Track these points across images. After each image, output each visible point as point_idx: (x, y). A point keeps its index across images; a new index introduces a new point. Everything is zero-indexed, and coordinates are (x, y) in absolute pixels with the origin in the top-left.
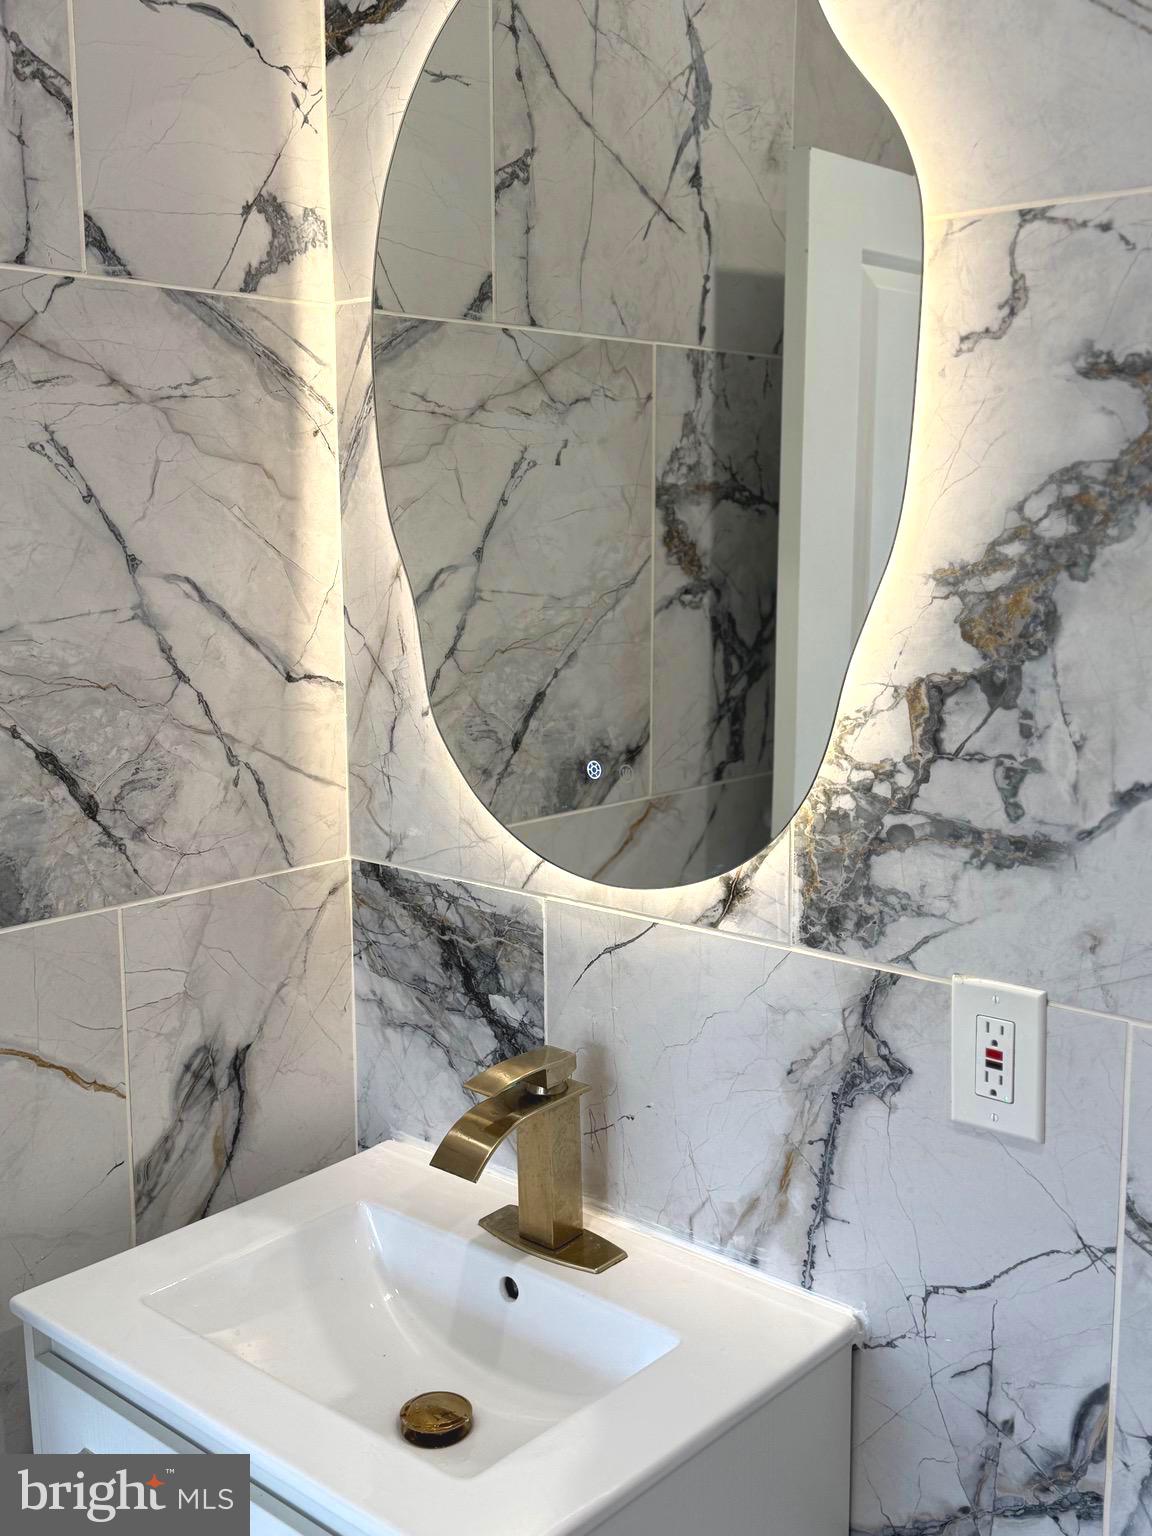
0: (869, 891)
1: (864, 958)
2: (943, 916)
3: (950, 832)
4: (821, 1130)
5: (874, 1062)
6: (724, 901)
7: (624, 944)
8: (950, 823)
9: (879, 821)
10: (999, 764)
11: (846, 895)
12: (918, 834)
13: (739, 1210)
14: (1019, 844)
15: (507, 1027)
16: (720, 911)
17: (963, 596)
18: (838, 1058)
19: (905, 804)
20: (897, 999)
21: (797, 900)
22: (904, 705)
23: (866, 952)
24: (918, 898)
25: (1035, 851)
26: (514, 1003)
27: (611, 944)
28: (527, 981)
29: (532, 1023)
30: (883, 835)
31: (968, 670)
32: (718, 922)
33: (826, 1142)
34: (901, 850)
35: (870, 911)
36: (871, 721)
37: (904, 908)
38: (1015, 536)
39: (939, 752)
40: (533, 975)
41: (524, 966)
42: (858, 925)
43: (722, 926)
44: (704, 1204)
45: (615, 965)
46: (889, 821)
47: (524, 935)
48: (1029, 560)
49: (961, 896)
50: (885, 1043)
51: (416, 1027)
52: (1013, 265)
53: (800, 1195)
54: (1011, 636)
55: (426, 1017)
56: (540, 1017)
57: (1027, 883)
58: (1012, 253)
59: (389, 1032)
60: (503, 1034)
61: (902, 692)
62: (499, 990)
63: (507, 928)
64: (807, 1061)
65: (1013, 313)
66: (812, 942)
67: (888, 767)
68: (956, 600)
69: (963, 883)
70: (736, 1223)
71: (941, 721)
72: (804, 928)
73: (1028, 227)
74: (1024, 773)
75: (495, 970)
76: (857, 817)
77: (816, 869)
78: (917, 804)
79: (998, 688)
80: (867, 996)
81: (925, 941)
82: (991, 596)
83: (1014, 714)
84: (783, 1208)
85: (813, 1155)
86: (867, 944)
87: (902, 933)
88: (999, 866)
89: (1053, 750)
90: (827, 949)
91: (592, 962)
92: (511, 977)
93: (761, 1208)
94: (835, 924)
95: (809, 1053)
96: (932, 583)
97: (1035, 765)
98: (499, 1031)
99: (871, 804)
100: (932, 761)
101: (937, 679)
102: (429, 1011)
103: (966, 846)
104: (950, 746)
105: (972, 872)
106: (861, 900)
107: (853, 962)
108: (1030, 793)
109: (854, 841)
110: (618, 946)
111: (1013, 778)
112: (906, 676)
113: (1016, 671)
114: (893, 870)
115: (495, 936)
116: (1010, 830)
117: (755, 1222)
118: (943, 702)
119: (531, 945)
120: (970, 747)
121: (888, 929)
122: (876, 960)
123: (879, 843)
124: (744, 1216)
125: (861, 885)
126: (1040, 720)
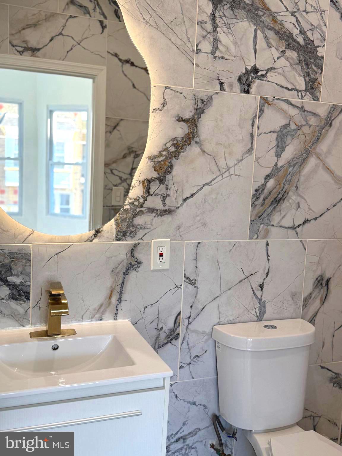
0: (133, 226)
1: (131, 241)
2: (150, 228)
3: (151, 210)
4: (121, 282)
5: (133, 263)
6: (95, 234)
7: (62, 251)
8: (151, 209)
9: (135, 210)
10: (162, 195)
11: (127, 228)
12: (144, 212)
13: (97, 309)
14: (165, 211)
15: (15, 285)
16: (93, 237)
17: (154, 162)
18: (125, 264)
19: (142, 206)
20: (139, 248)
21: (115, 231)
22: (141, 185)
23: (132, 239)
24: (144, 225)
25: (168, 212)
26: (18, 277)
28: (24, 269)
29: (25, 281)
30: (137, 213)
31: (155, 177)
32: (93, 240)
33: (121, 284)
34: (140, 216)
35: (133, 230)
36: (134, 188)
37: (141, 228)
38: (165, 150)
39: (149, 194)
40: (26, 267)
41: (23, 265)
42: (130, 234)
43: (93, 241)
44: (87, 311)
45: (59, 258)
46: (138, 210)
47: (23, 256)
48: (167, 155)
49: (154, 223)
50: (136, 258)
52: (164, 97)
53: (114, 299)
54: (164, 170)
57: (167, 219)
58: (164, 94)
60: (13, 287)
61: (141, 182)
62: (12, 275)
63: (16, 256)
64: (117, 268)
65: (164, 106)
66: (118, 240)
67: (138, 198)
68: (153, 163)
69: (154, 221)
70: (96, 312)
71: (150, 188)
72: (116, 237)
73: (167, 90)
74: (166, 197)
75: (10, 269)
76: (130, 210)
77: (120, 223)
78: (144, 205)
79: (161, 180)
80: (132, 249)
81: (146, 234)
82: (160, 162)
83: (165, 185)
84: (110, 304)
85: (118, 289)
86: (132, 237)
87: (140, 234)
88: (161, 216)
89: (171, 192)
90: (122, 241)
91: (50, 259)
92: (17, 270)
93: (104, 305)
94: (124, 234)
95: (118, 265)
96: (148, 159)
97: (168, 195)
98: (11, 287)
99: (134, 207)
100: (148, 196)
101: (149, 179)
103: (155, 213)
104: (151, 193)
105: (156, 218)
106: (131, 228)
107: (129, 242)
108: (167, 201)
109: (130, 215)
110: (59, 253)
111: (164, 198)
112: (142, 179)
113: (165, 177)
114: (138, 220)
115: (10, 259)
116: (164, 208)
117: (101, 310)
118: (150, 184)
119: (26, 259)
120: (155, 193)
121: (137, 233)
122: (134, 241)
123: (135, 215)
124: (99, 309)
125: (131, 224)
126: (169, 186)
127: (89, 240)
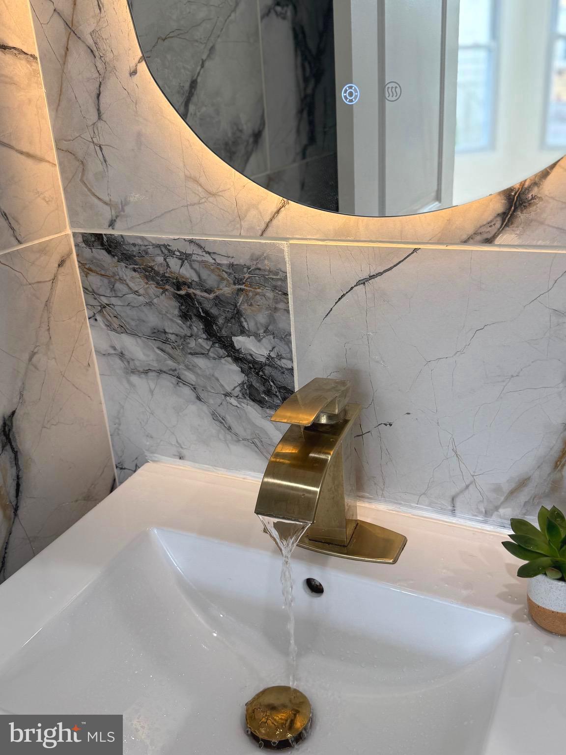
6: (505, 214)
7: (380, 274)
13: (506, 488)
15: (254, 362)
16: (498, 225)
26: (259, 341)
27: (365, 275)
28: (272, 320)
29: (280, 357)
32: (495, 237)
40: (277, 315)
41: (268, 308)
43: (498, 241)
44: (467, 487)
45: (369, 295)
47: (266, 280)
51: (161, 372)
55: (170, 363)
56: (288, 350)
59: (134, 379)
60: (250, 368)
62: (243, 332)
63: (247, 276)
70: (502, 498)
75: (237, 315)
84: (557, 484)
91: (344, 295)
92: (255, 318)
93: (532, 484)
98: (246, 367)
102: (171, 357)
110: (372, 277)
115: (235, 284)
117: (524, 496)
119: (275, 288)
124: (512, 493)
127: (479, 238)
